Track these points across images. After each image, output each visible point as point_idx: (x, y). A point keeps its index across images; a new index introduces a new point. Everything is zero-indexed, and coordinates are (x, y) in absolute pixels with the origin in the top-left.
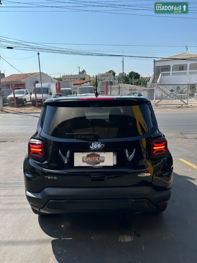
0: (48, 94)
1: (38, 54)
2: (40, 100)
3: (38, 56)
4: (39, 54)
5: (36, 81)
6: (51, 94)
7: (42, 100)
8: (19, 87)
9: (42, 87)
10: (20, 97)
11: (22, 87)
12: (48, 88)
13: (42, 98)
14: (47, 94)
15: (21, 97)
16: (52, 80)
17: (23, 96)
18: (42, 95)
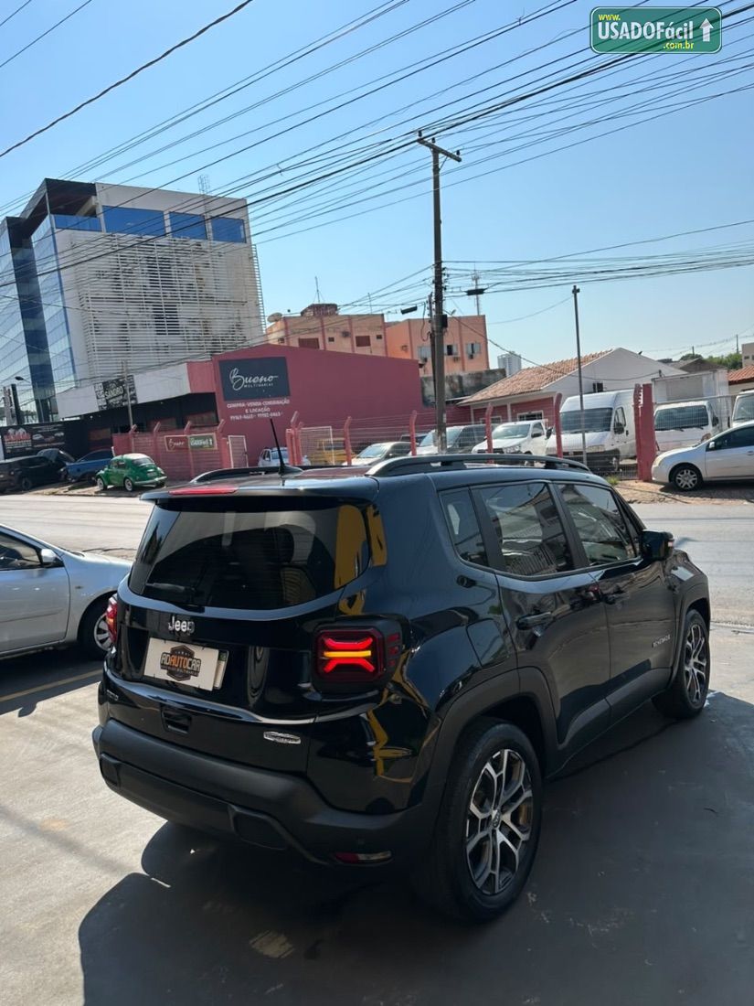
0: (609, 430)
1: (576, 291)
2: (575, 453)
3: (573, 298)
4: (578, 291)
5: (594, 385)
6: (619, 429)
7: (581, 453)
8: (533, 412)
9: (585, 408)
10: (510, 447)
11: (542, 411)
12: (611, 409)
13: (580, 448)
14: (605, 433)
15: (513, 447)
16: (660, 372)
17: (519, 445)
18: (581, 435)
